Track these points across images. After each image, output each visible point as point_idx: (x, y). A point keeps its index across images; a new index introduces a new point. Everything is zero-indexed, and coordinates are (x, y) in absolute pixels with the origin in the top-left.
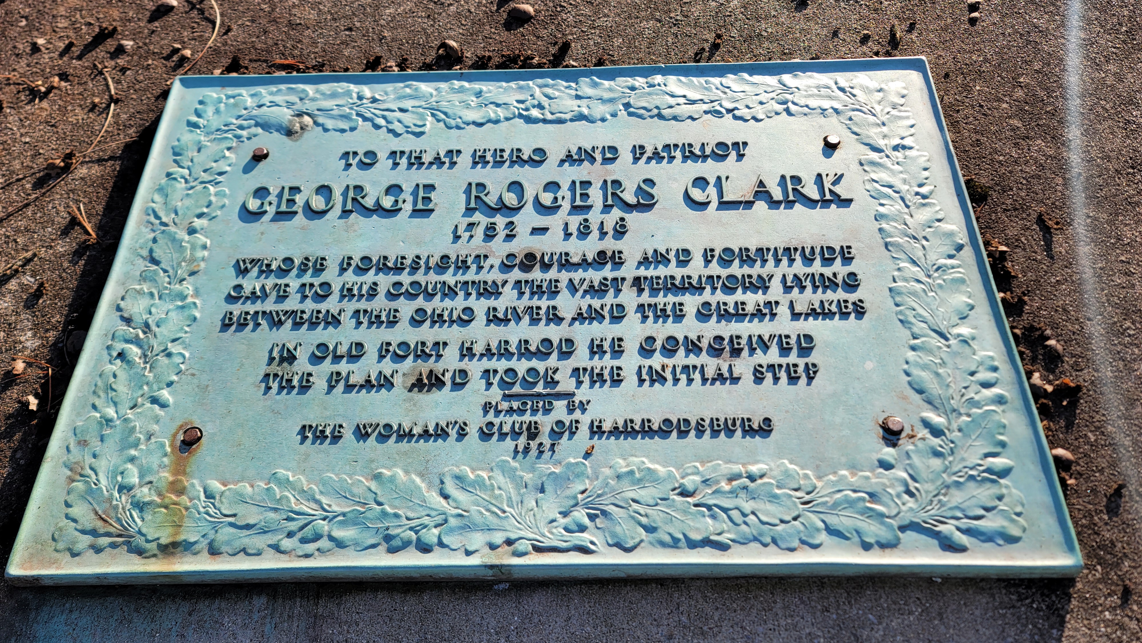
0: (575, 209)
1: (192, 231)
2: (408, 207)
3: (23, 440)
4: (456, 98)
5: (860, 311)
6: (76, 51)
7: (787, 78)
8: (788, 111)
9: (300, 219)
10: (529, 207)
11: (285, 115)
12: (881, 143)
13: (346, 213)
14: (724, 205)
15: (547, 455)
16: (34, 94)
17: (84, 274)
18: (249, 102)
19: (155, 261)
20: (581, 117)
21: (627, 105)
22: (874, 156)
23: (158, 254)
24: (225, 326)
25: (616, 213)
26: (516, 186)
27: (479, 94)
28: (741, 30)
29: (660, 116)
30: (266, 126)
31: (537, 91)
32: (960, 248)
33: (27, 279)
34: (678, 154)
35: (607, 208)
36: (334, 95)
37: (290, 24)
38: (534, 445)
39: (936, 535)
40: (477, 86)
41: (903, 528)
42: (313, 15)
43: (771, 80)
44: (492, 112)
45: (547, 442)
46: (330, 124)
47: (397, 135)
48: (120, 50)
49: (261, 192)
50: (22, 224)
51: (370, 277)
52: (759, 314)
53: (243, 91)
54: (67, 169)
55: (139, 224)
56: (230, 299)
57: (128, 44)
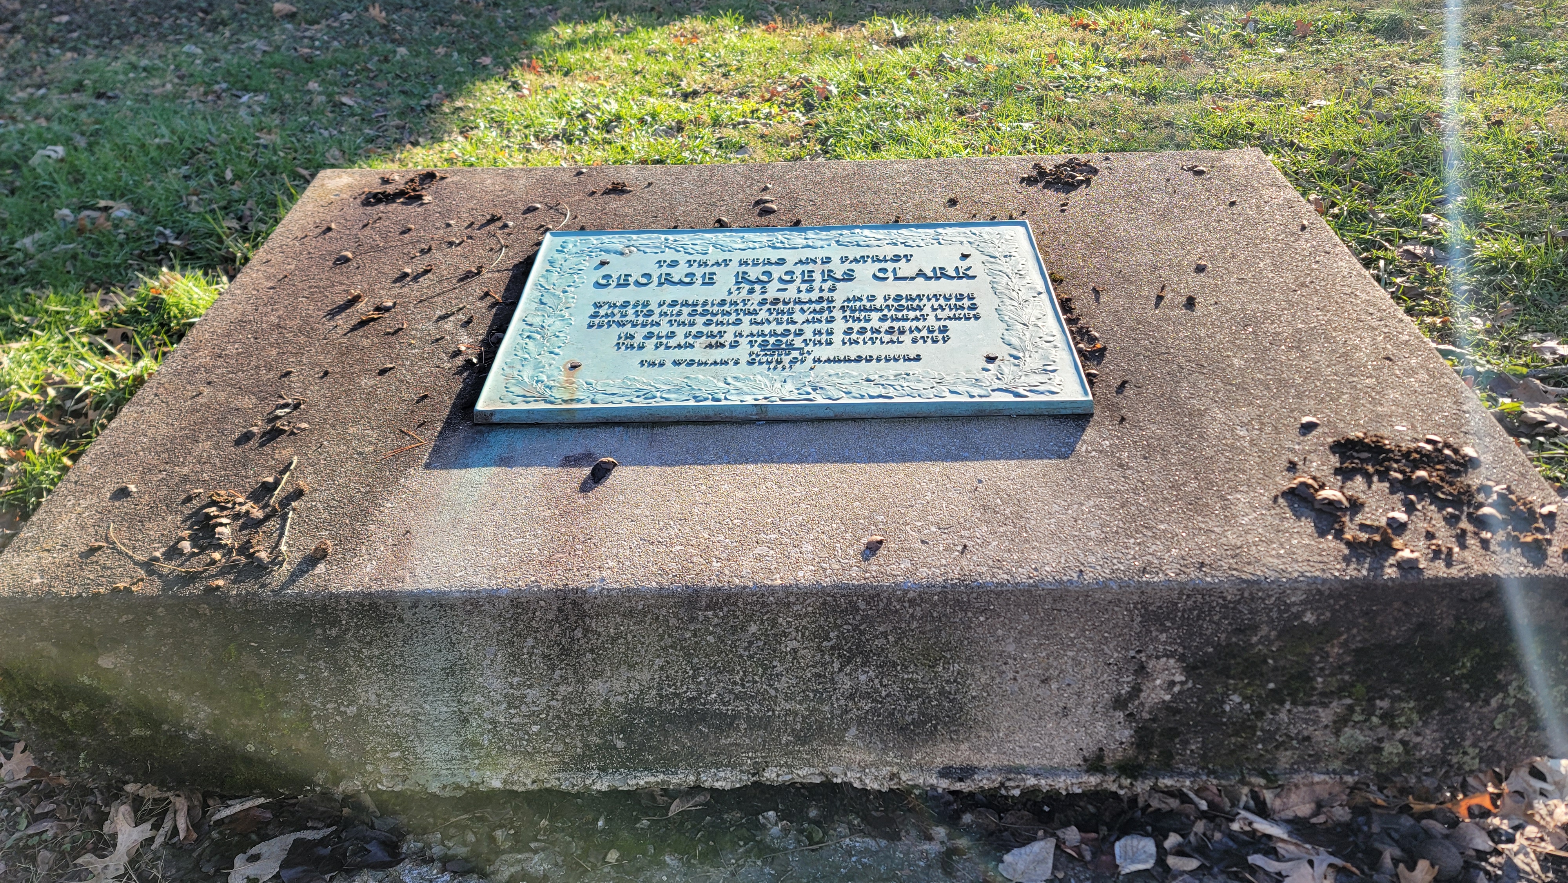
0: (804, 281)
1: (565, 292)
2: (700, 281)
3: (469, 375)
4: (728, 239)
5: (977, 317)
6: (476, 226)
7: (940, 230)
8: (939, 243)
9: (632, 287)
10: (775, 282)
11: (620, 247)
12: (997, 255)
13: (660, 284)
14: (896, 279)
15: (787, 369)
16: (451, 244)
17: (496, 314)
18: (595, 242)
19: (542, 303)
20: (808, 246)
21: (837, 242)
22: (993, 260)
23: (544, 300)
24: (590, 326)
25: (830, 283)
26: (768, 273)
27: (743, 238)
28: (913, 216)
29: (858, 245)
30: (607, 251)
31: (780, 237)
32: (1040, 293)
33: (460, 316)
34: (870, 260)
35: (824, 281)
36: (649, 239)
37: (616, 215)
38: (780, 366)
39: (1012, 392)
40: (741, 235)
41: (993, 390)
42: (631, 211)
43: (931, 231)
44: (751, 245)
45: (788, 366)
46: (647, 250)
47: (691, 254)
48: (506, 226)
49: (605, 277)
50: (453, 296)
51: (677, 308)
52: (917, 319)
53: (591, 238)
54: (479, 273)
55: (532, 289)
56: (592, 316)
57: (511, 224)
